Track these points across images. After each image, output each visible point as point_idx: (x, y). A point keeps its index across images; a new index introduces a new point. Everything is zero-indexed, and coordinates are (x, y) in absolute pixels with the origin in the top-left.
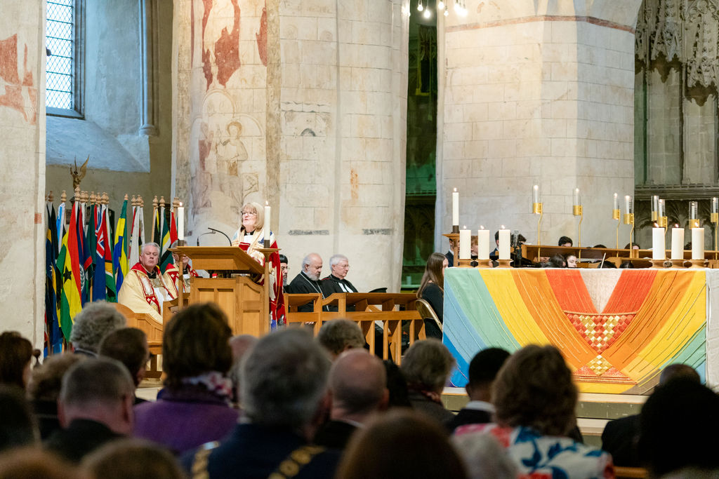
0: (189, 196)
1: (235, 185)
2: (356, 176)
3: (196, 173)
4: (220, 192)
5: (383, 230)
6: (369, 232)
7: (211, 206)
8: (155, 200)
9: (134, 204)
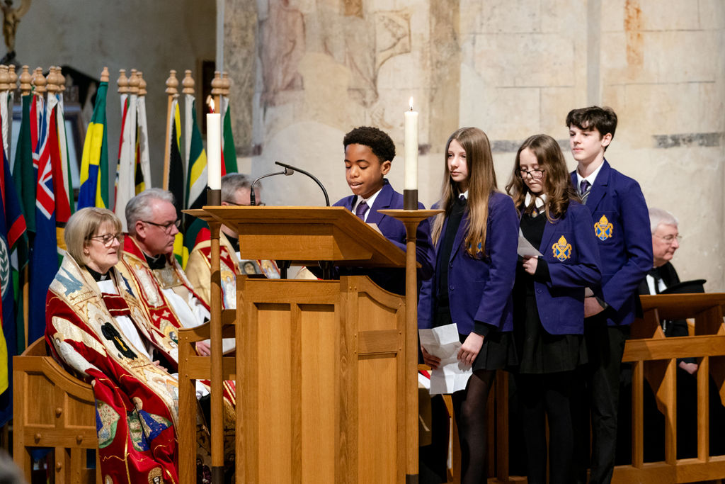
0: (254, 66)
1: (357, 38)
2: (638, 11)
3: (269, 10)
4: (323, 56)
5: (702, 136)
6: (670, 141)
7: (303, 89)
8: (172, 80)
9: (124, 89)
